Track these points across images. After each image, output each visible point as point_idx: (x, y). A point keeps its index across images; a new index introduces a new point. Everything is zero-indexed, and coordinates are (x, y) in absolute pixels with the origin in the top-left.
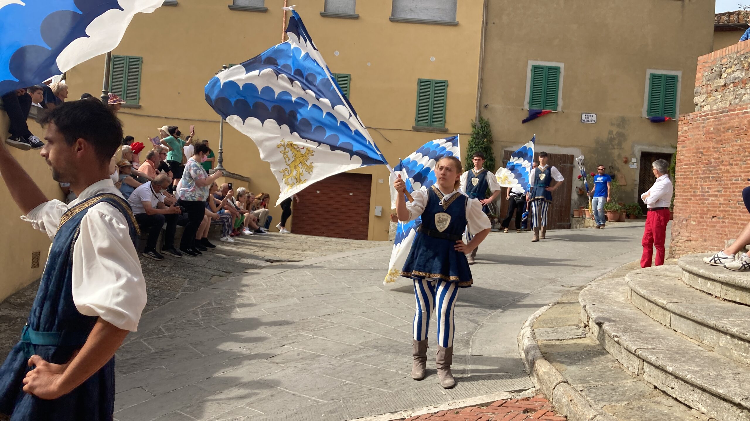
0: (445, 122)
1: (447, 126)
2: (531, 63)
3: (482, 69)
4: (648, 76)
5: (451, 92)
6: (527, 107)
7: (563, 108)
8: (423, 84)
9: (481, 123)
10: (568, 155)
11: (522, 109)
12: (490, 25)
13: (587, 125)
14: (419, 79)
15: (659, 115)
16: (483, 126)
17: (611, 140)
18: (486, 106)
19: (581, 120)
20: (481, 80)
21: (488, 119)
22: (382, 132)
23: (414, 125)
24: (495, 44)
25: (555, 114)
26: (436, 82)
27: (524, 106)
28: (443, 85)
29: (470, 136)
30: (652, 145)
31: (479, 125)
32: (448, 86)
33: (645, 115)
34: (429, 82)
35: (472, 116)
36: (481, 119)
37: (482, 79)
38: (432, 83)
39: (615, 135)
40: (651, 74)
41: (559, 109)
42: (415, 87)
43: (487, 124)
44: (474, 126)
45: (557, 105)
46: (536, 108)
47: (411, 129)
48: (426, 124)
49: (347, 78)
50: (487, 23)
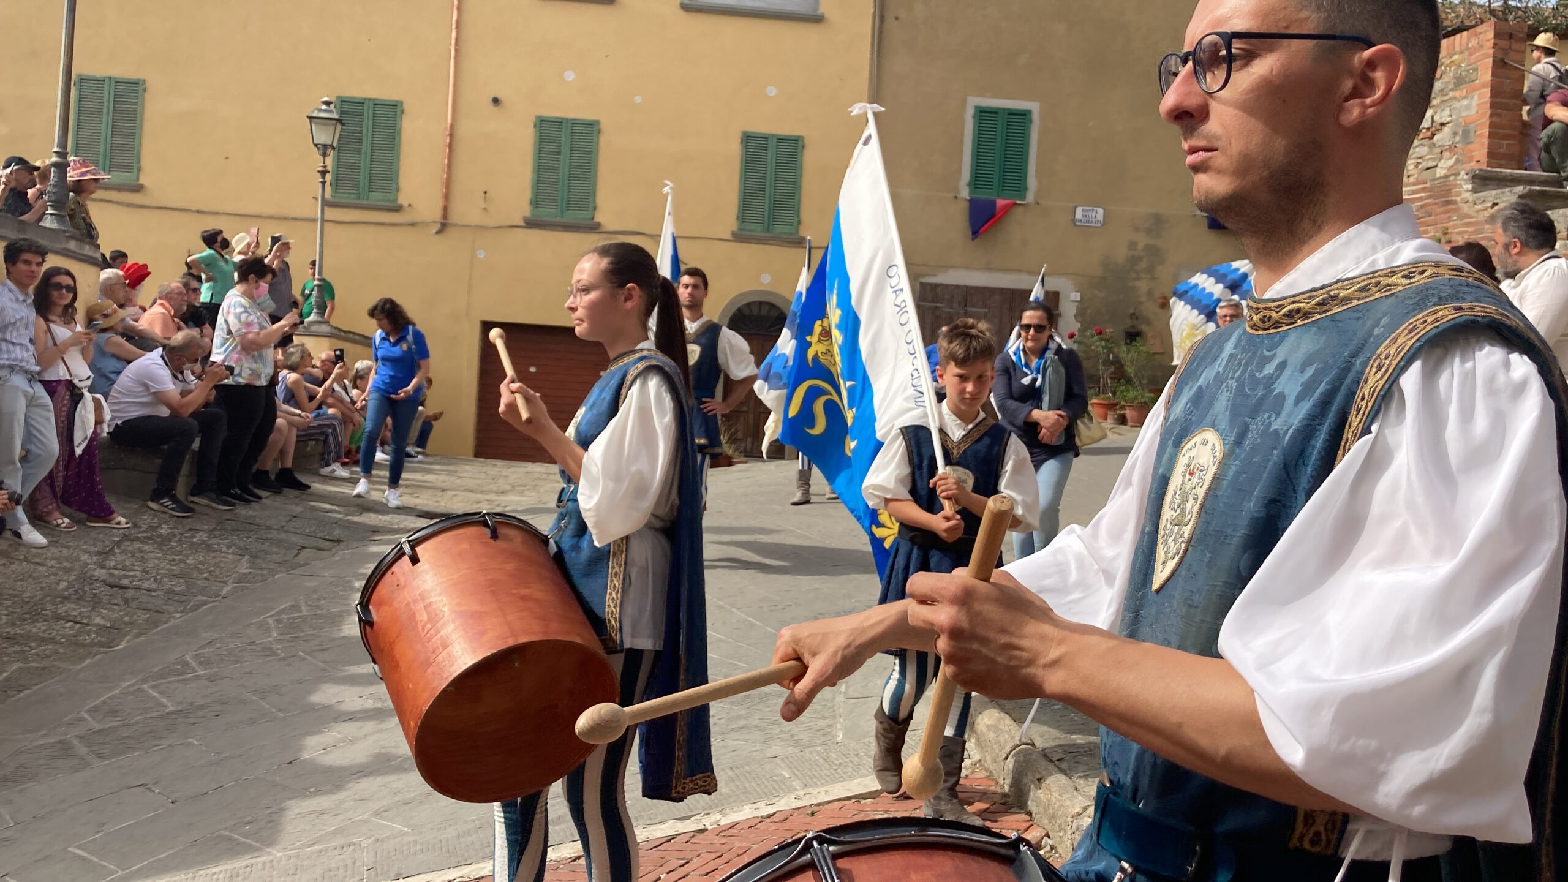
0: (799, 223)
1: (802, 233)
2: (974, 102)
5: (810, 159)
6: (965, 193)
7: (1037, 195)
8: (753, 143)
11: (956, 197)
12: (890, 21)
13: (1085, 230)
14: (744, 133)
17: (1134, 260)
19: (1074, 220)
24: (899, 63)
25: (1022, 208)
26: (781, 139)
27: (959, 191)
28: (792, 146)
32: (803, 147)
34: (765, 138)
38: (769, 140)
39: (1143, 250)
41: (1030, 197)
42: (735, 149)
45: (1026, 189)
46: (984, 195)
47: (728, 236)
48: (759, 227)
49: (592, 128)
50: (882, 19)
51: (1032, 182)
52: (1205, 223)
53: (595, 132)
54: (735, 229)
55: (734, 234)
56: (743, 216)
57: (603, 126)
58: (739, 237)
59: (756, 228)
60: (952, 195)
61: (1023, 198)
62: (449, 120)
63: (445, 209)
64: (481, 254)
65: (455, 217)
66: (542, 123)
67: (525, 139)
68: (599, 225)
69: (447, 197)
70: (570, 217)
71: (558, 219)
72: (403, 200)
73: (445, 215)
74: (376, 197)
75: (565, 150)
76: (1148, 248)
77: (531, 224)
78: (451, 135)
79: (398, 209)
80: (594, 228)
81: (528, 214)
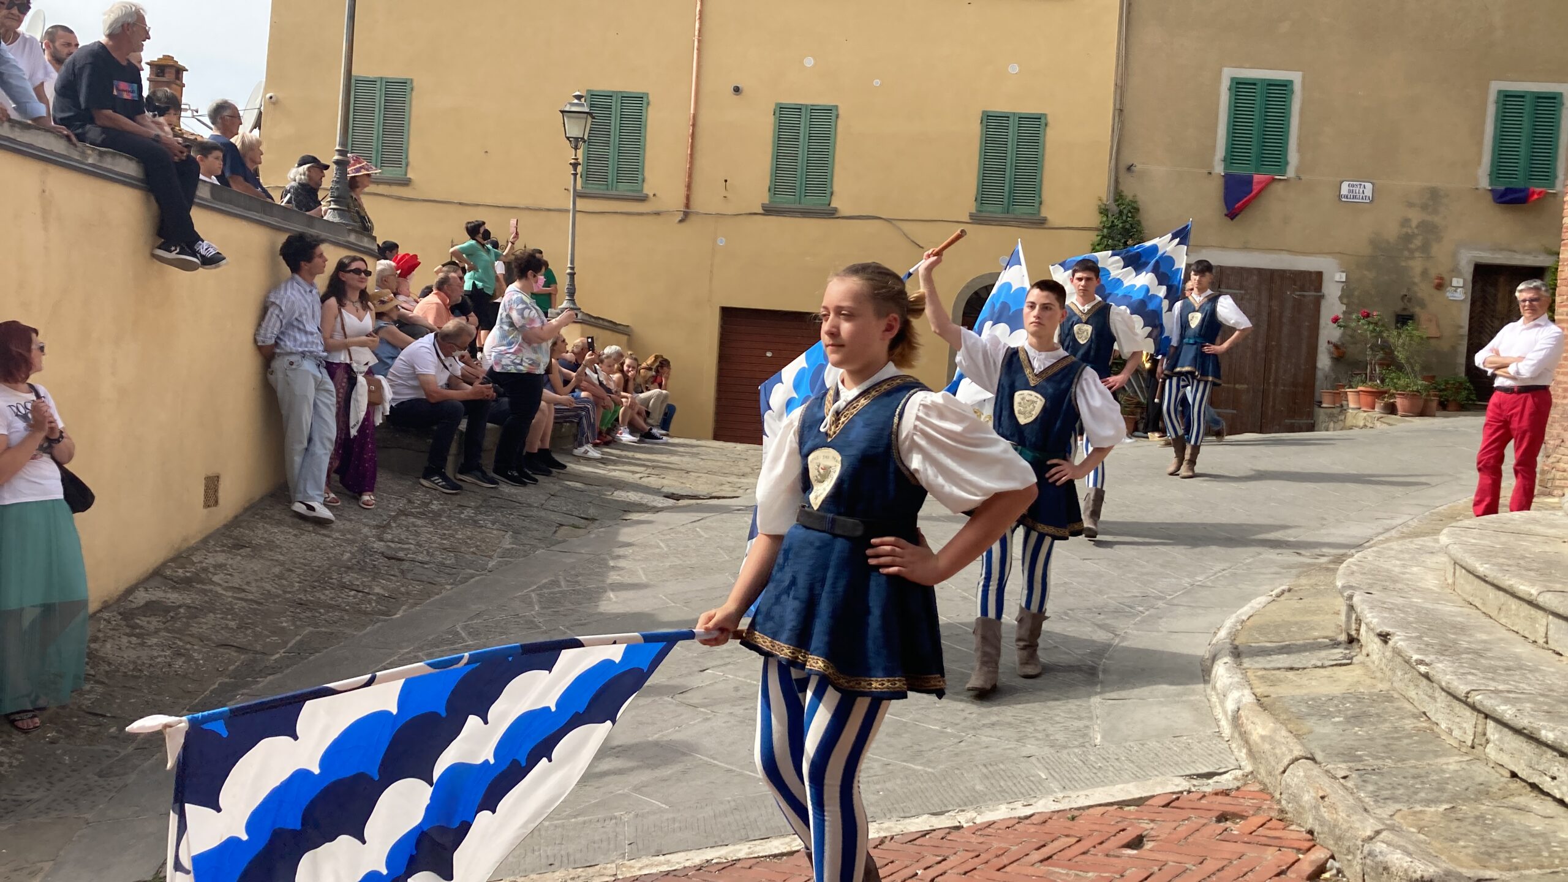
0: (1041, 203)
1: (1044, 213)
2: (1228, 73)
3: (1121, 89)
4: (1492, 97)
5: (1053, 137)
6: (1219, 169)
7: (1298, 170)
8: (994, 123)
9: (1118, 205)
10: (1310, 273)
11: (1210, 173)
13: (1353, 206)
14: (984, 112)
15: (1518, 183)
16: (1125, 212)
17: (1407, 238)
18: (1129, 169)
19: (1340, 196)
20: (1120, 112)
21: (1135, 196)
22: (906, 227)
23: (974, 211)
24: (1150, 35)
25: (1282, 184)
26: (1022, 118)
27: (1213, 167)
28: (1034, 124)
29: (1096, 233)
30: (1502, 250)
31: (1115, 209)
32: (1046, 125)
33: (1484, 183)
34: (1006, 117)
35: (1100, 188)
36: (1118, 197)
37: (1121, 110)
38: (1011, 119)
39: (1417, 227)
40: (1499, 92)
41: (1291, 172)
42: (975, 129)
43: (1134, 208)
44: (1104, 211)
45: (1287, 163)
46: (1239, 170)
47: (966, 218)
48: (998, 208)
49: (828, 113)
51: (1293, 157)
52: (1490, 197)
53: (834, 118)
55: (971, 216)
56: (983, 196)
57: (841, 112)
58: (978, 218)
59: (995, 210)
60: (1206, 171)
61: (1284, 173)
62: (692, 111)
63: (688, 198)
64: (721, 242)
65: (697, 205)
66: (782, 110)
67: (765, 127)
68: (835, 210)
69: (689, 187)
70: (810, 202)
71: (799, 206)
72: (647, 190)
73: (687, 206)
74: (621, 187)
75: (803, 134)
76: (1422, 225)
77: (768, 211)
78: (693, 126)
79: (643, 199)
80: (831, 214)
81: (767, 202)
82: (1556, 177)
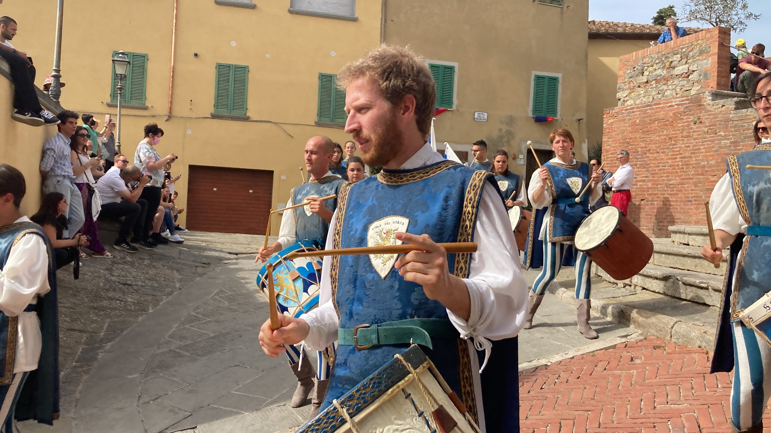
4: (533, 77)
7: (457, 106)
8: (325, 79)
12: (389, 22)
13: (479, 123)
14: (320, 74)
15: (542, 115)
17: (501, 137)
19: (474, 118)
22: (284, 126)
25: (450, 112)
30: (537, 143)
33: (531, 114)
34: (330, 76)
38: (333, 78)
39: (505, 133)
40: (536, 75)
41: (454, 107)
42: (316, 82)
45: (452, 103)
47: (313, 124)
48: (328, 120)
49: (244, 70)
50: (385, 20)
51: (456, 99)
52: (533, 120)
53: (247, 72)
54: (317, 120)
55: (316, 123)
56: (321, 114)
57: (250, 68)
58: (318, 124)
59: (326, 120)
61: (451, 107)
62: (172, 64)
63: (171, 108)
64: (189, 132)
65: (175, 113)
66: (220, 67)
67: (211, 75)
68: (249, 117)
69: (171, 103)
70: (235, 113)
71: (229, 114)
72: (148, 104)
73: (170, 113)
74: (134, 103)
75: (231, 79)
76: (507, 131)
77: (214, 116)
78: (173, 72)
79: (146, 108)
80: (247, 119)
81: (213, 112)
82: (557, 112)
